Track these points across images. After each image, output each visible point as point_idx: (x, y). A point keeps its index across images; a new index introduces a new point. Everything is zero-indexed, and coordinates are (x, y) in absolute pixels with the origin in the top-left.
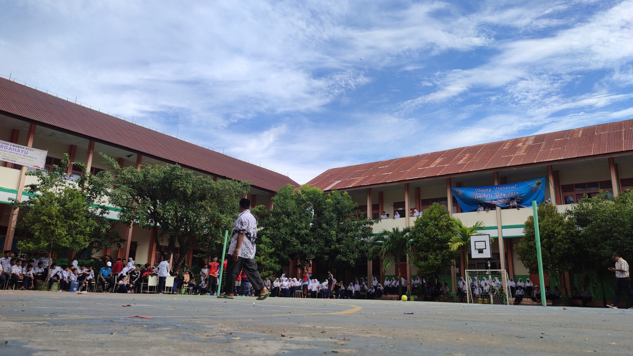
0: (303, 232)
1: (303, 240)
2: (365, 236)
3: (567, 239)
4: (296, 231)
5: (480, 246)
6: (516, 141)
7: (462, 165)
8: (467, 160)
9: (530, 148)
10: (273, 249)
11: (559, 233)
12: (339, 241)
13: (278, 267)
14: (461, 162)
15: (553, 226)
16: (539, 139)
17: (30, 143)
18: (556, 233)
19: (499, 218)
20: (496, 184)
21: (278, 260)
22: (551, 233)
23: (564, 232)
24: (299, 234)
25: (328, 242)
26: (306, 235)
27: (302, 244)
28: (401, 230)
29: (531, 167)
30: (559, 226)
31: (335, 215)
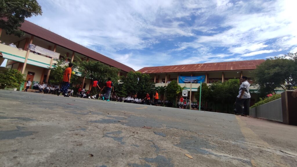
1: (135, 87)
2: (153, 87)
3: (208, 93)
5: (185, 93)
6: (199, 64)
7: (183, 70)
8: (184, 68)
9: (202, 66)
10: (126, 89)
11: (206, 91)
12: (145, 88)
14: (182, 69)
15: (205, 89)
16: (205, 64)
17: (55, 51)
19: (191, 86)
20: (191, 76)
21: (127, 92)
22: (204, 91)
23: (208, 91)
24: (134, 85)
26: (136, 86)
27: (134, 88)
28: (163, 87)
29: (202, 72)
30: (207, 89)
31: (144, 81)
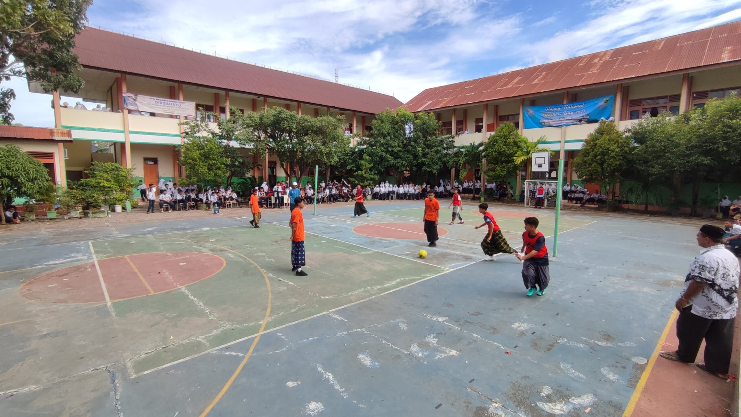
0: (395, 150)
3: (620, 156)
4: (390, 149)
5: (540, 161)
7: (536, 84)
8: (542, 79)
12: (425, 155)
13: (377, 177)
14: (536, 81)
15: (608, 144)
17: (181, 97)
18: (610, 150)
19: (564, 134)
20: (565, 102)
21: (376, 172)
22: (605, 151)
24: (392, 151)
25: (416, 157)
30: (615, 143)
